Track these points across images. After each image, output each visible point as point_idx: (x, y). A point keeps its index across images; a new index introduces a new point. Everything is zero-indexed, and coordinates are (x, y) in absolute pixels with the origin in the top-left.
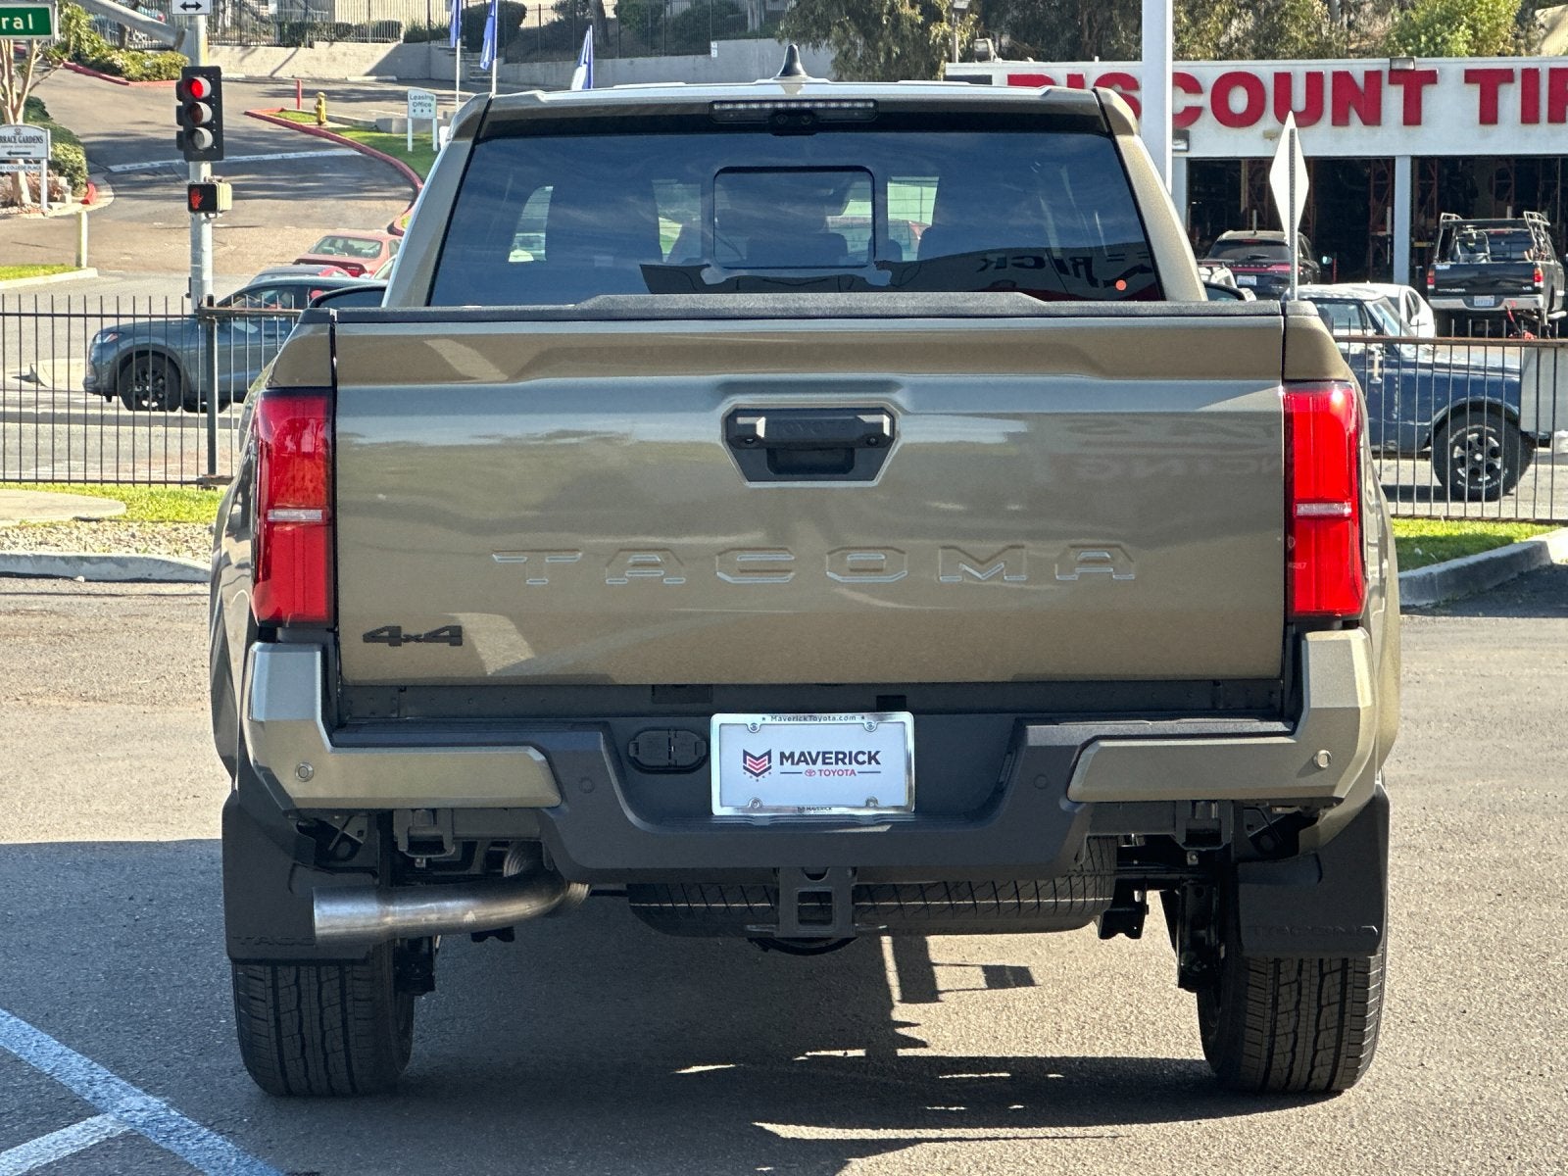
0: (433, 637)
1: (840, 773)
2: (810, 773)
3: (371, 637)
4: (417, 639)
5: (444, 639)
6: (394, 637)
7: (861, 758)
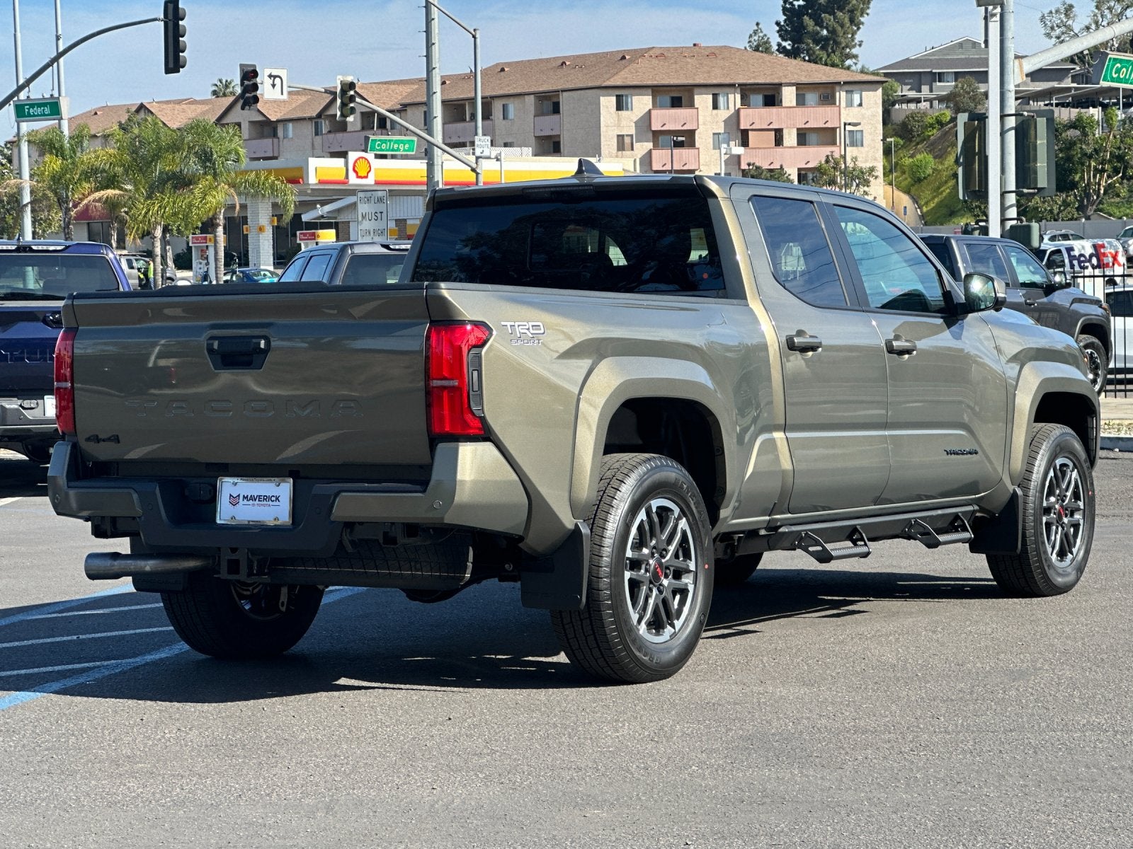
0: (109, 439)
1: (264, 505)
2: (253, 505)
3: (88, 439)
4: (104, 440)
5: (112, 441)
6: (97, 439)
7: (273, 499)
